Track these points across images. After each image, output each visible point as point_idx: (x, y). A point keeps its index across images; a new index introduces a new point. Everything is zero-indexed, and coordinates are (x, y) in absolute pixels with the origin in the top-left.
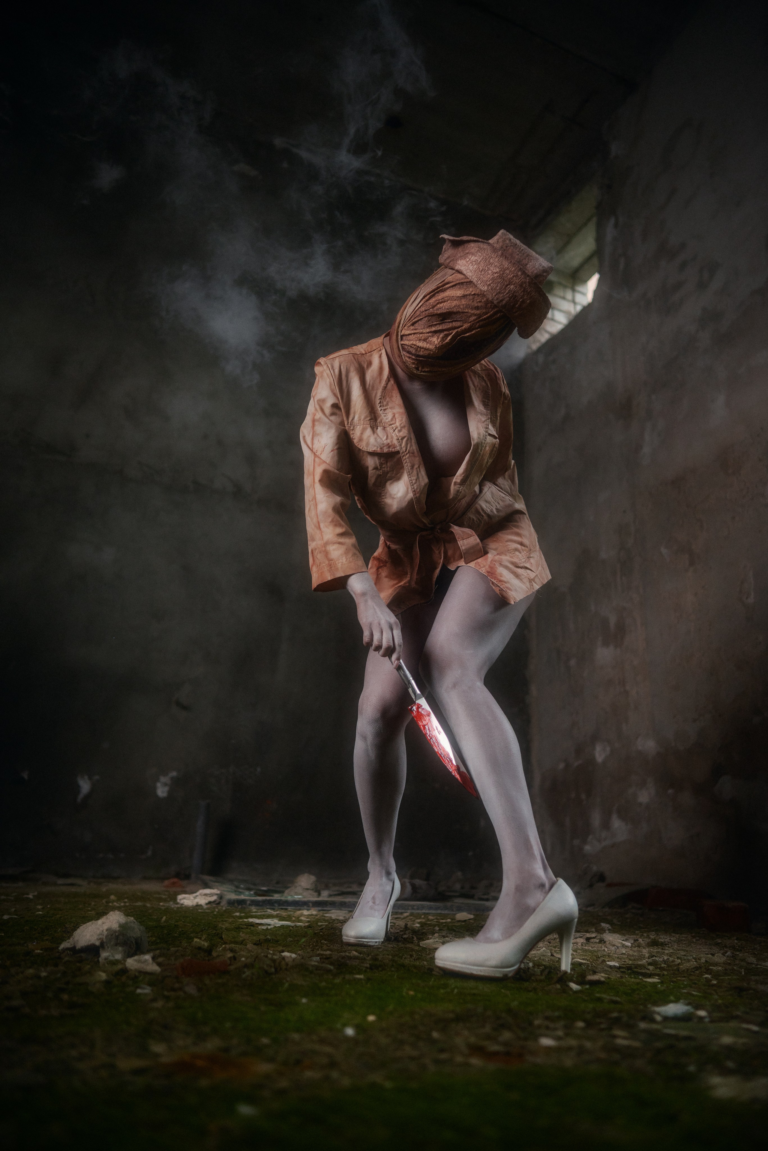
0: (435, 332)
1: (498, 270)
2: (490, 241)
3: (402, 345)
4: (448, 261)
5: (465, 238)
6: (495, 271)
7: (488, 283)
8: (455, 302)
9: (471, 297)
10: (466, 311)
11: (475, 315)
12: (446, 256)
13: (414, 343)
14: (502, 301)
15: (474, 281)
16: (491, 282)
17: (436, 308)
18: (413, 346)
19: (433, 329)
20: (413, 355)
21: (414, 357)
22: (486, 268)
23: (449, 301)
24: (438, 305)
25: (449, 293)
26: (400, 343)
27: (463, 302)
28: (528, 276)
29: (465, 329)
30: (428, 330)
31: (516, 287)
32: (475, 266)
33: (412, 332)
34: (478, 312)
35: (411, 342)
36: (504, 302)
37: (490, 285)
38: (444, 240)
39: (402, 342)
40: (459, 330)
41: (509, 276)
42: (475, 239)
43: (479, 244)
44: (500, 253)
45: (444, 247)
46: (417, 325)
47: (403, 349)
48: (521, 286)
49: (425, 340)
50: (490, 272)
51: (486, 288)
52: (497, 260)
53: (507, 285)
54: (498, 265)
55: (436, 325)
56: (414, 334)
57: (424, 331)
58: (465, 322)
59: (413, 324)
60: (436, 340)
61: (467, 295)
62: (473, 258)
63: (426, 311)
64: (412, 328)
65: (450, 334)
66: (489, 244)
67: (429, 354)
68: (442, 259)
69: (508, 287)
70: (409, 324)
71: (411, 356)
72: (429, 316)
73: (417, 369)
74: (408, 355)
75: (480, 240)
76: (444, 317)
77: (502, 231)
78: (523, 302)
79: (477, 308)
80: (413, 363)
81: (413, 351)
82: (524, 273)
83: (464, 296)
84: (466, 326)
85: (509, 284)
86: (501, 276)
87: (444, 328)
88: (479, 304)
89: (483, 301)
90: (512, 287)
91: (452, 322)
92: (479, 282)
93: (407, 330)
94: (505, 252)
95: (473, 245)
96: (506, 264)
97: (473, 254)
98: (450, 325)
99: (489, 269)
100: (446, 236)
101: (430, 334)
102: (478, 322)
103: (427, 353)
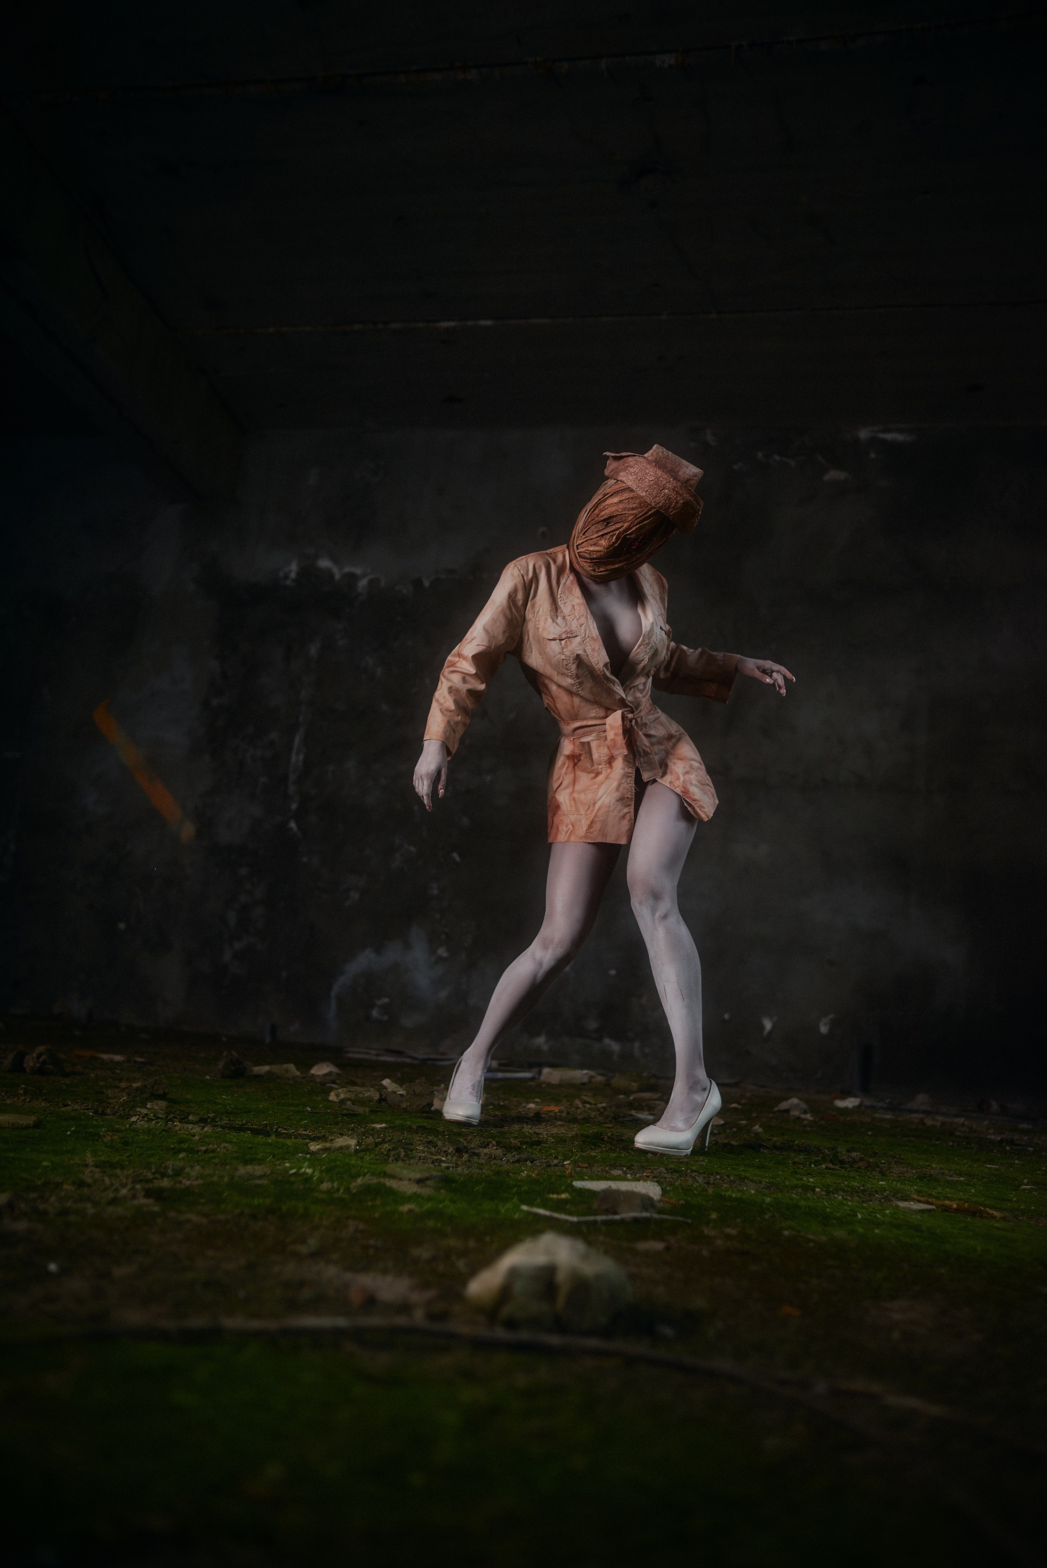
0: (602, 535)
1: (653, 478)
2: (646, 455)
3: (578, 553)
4: (612, 474)
5: (624, 454)
6: (651, 479)
7: (646, 489)
8: (614, 508)
9: (626, 501)
10: (624, 513)
11: (632, 514)
12: (610, 469)
13: (587, 549)
14: (658, 503)
15: (634, 488)
16: (648, 488)
17: (600, 516)
18: (586, 552)
19: (601, 533)
20: (588, 559)
21: (589, 561)
22: (643, 478)
23: (609, 508)
24: (601, 514)
25: (609, 501)
26: (576, 552)
27: (621, 506)
28: (679, 481)
29: (626, 528)
30: (596, 535)
31: (669, 491)
32: (634, 476)
33: (584, 540)
34: (634, 512)
35: (585, 549)
36: (661, 504)
37: (647, 491)
38: (607, 458)
39: (578, 551)
40: (621, 530)
41: (663, 483)
42: (632, 454)
43: (636, 457)
44: (654, 464)
45: (608, 462)
46: (586, 534)
47: (581, 556)
48: (674, 490)
49: (595, 545)
50: (647, 480)
51: (644, 494)
52: (651, 470)
53: (662, 490)
54: (653, 474)
55: (602, 530)
56: (586, 541)
57: (593, 537)
58: (624, 522)
59: (584, 534)
60: (604, 543)
61: (623, 500)
62: (632, 470)
63: (592, 520)
64: (583, 537)
65: (614, 535)
66: (644, 457)
67: (601, 556)
68: (607, 472)
69: (663, 491)
70: (581, 535)
71: (586, 560)
72: (595, 524)
73: (594, 570)
74: (584, 560)
75: (637, 455)
76: (608, 521)
77: (655, 446)
78: (677, 502)
79: (633, 509)
80: (590, 566)
81: (588, 556)
82: (675, 479)
83: (621, 502)
84: (626, 525)
85: (664, 489)
86: (656, 483)
87: (608, 531)
88: (634, 506)
89: (637, 502)
90: (666, 491)
91: (614, 524)
92: (638, 489)
93: (581, 540)
94: (659, 464)
95: (631, 459)
96: (659, 473)
97: (631, 467)
98: (614, 528)
99: (645, 478)
100: (608, 454)
101: (598, 538)
102: (636, 520)
103: (599, 554)
